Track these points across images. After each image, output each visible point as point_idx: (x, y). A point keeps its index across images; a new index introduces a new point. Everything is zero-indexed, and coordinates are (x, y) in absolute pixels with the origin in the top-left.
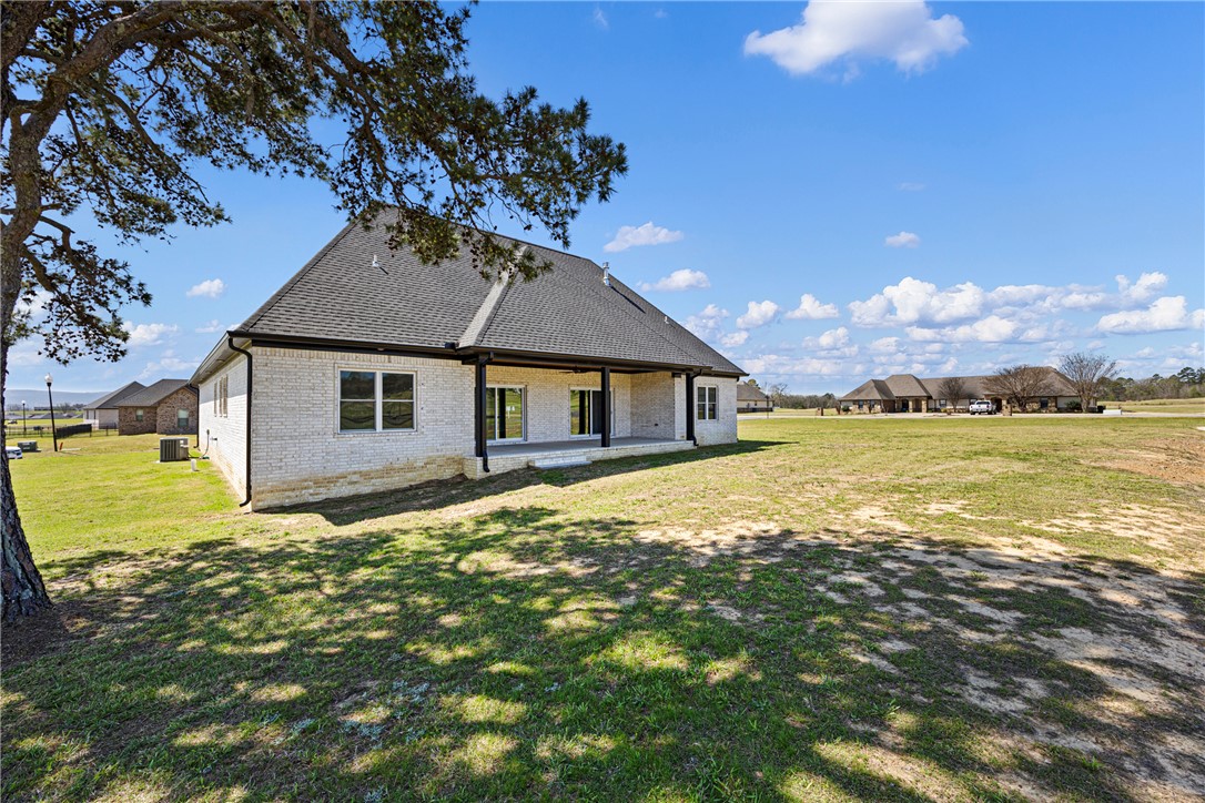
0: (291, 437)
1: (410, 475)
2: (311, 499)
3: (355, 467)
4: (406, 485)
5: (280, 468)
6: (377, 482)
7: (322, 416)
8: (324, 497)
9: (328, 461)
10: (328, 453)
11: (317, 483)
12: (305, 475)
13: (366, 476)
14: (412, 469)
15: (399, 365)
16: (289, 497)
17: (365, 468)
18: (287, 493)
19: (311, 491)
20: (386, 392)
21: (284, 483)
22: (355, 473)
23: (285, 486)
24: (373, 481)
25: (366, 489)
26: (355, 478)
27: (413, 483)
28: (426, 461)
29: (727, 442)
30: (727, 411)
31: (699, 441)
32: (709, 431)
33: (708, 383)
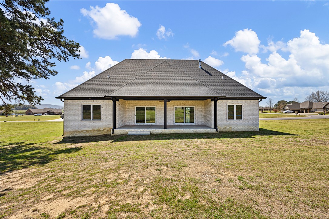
0: (71, 121)
1: (99, 132)
2: (75, 136)
3: (85, 129)
4: (98, 135)
5: (69, 128)
6: (90, 133)
7: (78, 116)
8: (78, 136)
9: (79, 127)
10: (79, 125)
11: (77, 132)
12: (74, 130)
13: (88, 131)
14: (100, 131)
15: (97, 102)
16: (71, 135)
17: (87, 129)
18: (71, 134)
19: (75, 134)
20: (93, 110)
21: (70, 131)
22: (85, 130)
23: (70, 132)
24: (89, 133)
25: (88, 135)
26: (85, 132)
27: (100, 135)
28: (103, 129)
29: (250, 130)
30: (250, 116)
31: (229, 129)
32: (236, 125)
33: (235, 103)
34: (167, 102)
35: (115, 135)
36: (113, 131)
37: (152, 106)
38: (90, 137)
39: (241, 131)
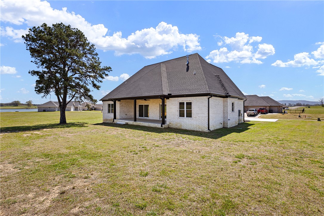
29: (198, 130)
30: (199, 114)
31: (179, 127)
32: (186, 123)
33: (185, 100)
34: (137, 100)
35: (115, 123)
36: (114, 120)
37: (147, 103)
38: (107, 123)
39: (190, 129)
